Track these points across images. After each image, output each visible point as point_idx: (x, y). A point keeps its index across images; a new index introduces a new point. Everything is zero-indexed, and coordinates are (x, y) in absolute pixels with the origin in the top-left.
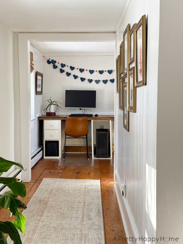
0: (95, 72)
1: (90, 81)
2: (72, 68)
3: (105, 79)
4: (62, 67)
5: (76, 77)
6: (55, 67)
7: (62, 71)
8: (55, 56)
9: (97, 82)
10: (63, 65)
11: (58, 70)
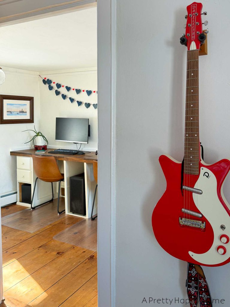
1: (88, 105)
2: (68, 89)
4: (58, 88)
5: (72, 100)
6: (51, 88)
7: (57, 93)
8: (51, 74)
9: (96, 106)
10: (59, 86)
11: (53, 91)
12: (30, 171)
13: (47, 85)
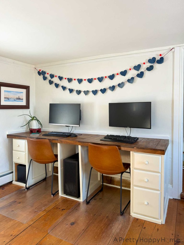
0: (84, 81)
1: (79, 92)
2: (61, 78)
3: (94, 90)
4: (51, 78)
5: (64, 88)
6: (45, 78)
7: (51, 82)
8: (45, 67)
9: (86, 93)
10: (52, 76)
11: (47, 81)
12: (25, 153)
13: (42, 76)
